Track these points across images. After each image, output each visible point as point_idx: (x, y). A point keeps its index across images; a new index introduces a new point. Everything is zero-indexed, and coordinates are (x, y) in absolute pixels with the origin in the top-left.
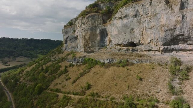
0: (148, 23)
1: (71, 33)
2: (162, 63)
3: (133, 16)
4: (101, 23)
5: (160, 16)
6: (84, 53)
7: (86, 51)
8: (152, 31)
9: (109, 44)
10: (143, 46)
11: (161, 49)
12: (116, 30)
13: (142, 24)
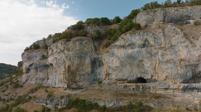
0: (163, 55)
1: (37, 59)
2: (190, 107)
3: (141, 45)
4: (92, 50)
5: (179, 49)
6: (65, 90)
7: (69, 87)
8: (168, 66)
9: (106, 78)
10: (157, 83)
11: (181, 87)
12: (116, 61)
13: (154, 56)
